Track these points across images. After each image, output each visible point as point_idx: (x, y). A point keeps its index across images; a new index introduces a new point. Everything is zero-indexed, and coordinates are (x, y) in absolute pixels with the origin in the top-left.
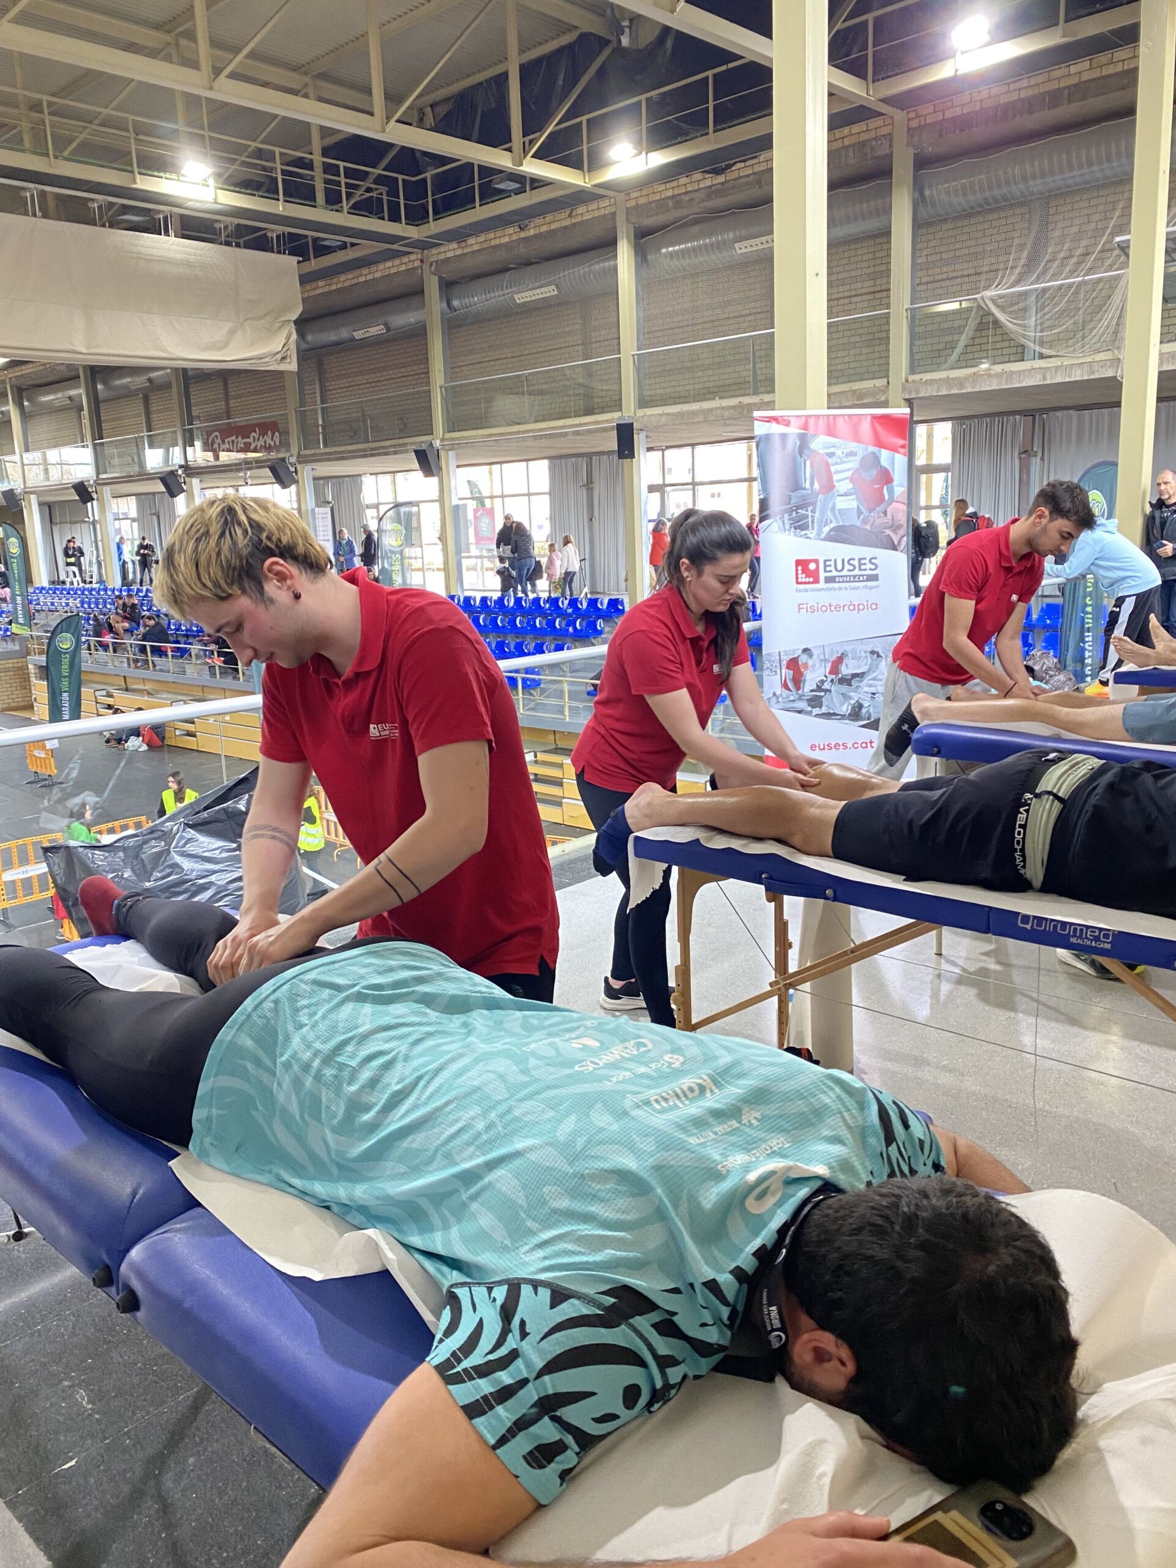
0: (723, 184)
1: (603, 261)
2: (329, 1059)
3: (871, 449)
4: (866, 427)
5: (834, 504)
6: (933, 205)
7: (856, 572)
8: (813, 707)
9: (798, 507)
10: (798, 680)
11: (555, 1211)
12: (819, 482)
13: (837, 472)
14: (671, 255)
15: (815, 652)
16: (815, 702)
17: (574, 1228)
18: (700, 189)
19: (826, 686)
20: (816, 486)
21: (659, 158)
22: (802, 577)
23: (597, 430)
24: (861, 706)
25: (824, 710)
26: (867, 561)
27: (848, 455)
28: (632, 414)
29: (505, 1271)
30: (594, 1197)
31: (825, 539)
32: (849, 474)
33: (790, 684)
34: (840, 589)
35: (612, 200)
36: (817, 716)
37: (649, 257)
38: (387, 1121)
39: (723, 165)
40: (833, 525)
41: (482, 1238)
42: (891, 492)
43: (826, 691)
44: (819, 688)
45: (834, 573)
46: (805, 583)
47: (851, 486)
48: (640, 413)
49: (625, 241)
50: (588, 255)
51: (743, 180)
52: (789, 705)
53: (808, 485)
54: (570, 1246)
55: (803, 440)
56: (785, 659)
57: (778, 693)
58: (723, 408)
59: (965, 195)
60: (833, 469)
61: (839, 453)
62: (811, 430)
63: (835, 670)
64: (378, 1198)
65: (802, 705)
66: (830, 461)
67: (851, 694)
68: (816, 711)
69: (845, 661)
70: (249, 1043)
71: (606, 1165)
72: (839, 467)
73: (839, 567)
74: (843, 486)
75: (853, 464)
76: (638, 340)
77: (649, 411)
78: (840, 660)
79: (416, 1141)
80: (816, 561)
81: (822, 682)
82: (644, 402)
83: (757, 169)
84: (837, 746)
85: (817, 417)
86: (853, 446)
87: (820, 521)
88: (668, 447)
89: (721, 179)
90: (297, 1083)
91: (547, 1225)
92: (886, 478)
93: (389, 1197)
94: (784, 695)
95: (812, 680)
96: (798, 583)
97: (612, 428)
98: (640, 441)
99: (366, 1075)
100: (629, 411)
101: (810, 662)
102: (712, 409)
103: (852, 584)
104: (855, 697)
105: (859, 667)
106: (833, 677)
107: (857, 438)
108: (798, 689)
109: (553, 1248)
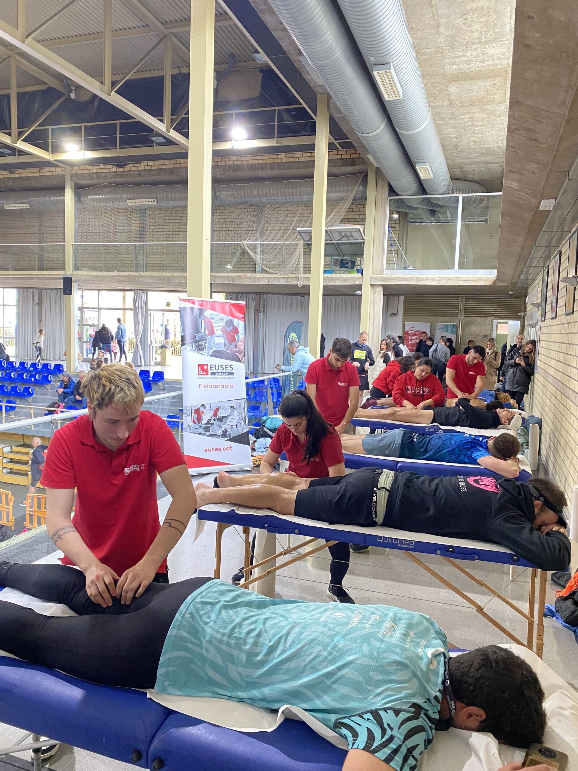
0: (122, 172)
1: (56, 196)
2: (230, 636)
3: (230, 318)
4: (227, 307)
5: (214, 341)
6: (220, 200)
7: (224, 371)
8: (206, 431)
9: (199, 341)
10: (199, 419)
11: (378, 681)
12: (208, 330)
13: (216, 327)
14: (94, 200)
15: (207, 406)
16: (207, 429)
17: (388, 686)
18: (110, 172)
19: (212, 422)
20: (207, 332)
21: (91, 155)
22: (201, 372)
23: (50, 279)
24: (226, 431)
25: (211, 433)
26: (228, 366)
27: (220, 319)
28: (71, 273)
29: (365, 708)
30: (390, 673)
31: (210, 356)
32: (221, 328)
33: (196, 421)
34: (217, 378)
35: (63, 169)
36: (208, 436)
37: (82, 199)
38: (271, 658)
39: (123, 163)
40: (214, 350)
41: (346, 698)
42: (238, 337)
43: (212, 424)
44: (208, 423)
45: (215, 371)
46: (202, 375)
47: (221, 333)
48: (75, 273)
49: (70, 189)
50: (51, 191)
51: (131, 172)
52: (195, 431)
53: (203, 331)
54: (390, 693)
55: (201, 311)
56: (194, 409)
57: (190, 425)
58: (120, 276)
59: (234, 198)
60: (214, 325)
61: (216, 318)
62: (204, 308)
63: (215, 414)
64: (279, 692)
65: (201, 430)
66: (212, 321)
67: (223, 425)
68: (207, 433)
69: (220, 410)
70: (185, 634)
71: (389, 660)
72: (216, 325)
73: (217, 368)
74: (218, 333)
75: (223, 323)
76: (75, 237)
77: (80, 273)
78: (217, 410)
79: (292, 664)
80: (207, 365)
81: (210, 420)
82: (77, 268)
83: (139, 168)
84: (216, 449)
85: (207, 301)
86: (222, 316)
87: (208, 348)
88: (85, 289)
89: (121, 170)
90: (218, 649)
91: (377, 687)
92: (236, 330)
93: (286, 690)
94: (193, 426)
95: (205, 419)
96: (199, 374)
97: (60, 279)
98: (75, 286)
99: (250, 641)
100: (69, 272)
101: (205, 411)
102: (114, 276)
103: (223, 376)
104: (224, 427)
105: (226, 413)
106: (215, 417)
107: (224, 312)
108: (199, 423)
109: (384, 695)
